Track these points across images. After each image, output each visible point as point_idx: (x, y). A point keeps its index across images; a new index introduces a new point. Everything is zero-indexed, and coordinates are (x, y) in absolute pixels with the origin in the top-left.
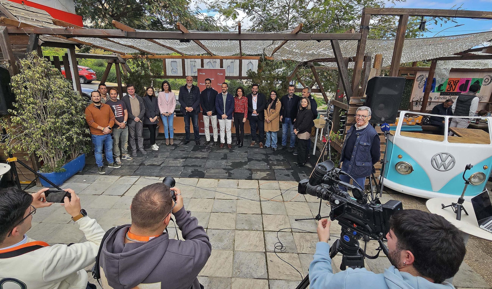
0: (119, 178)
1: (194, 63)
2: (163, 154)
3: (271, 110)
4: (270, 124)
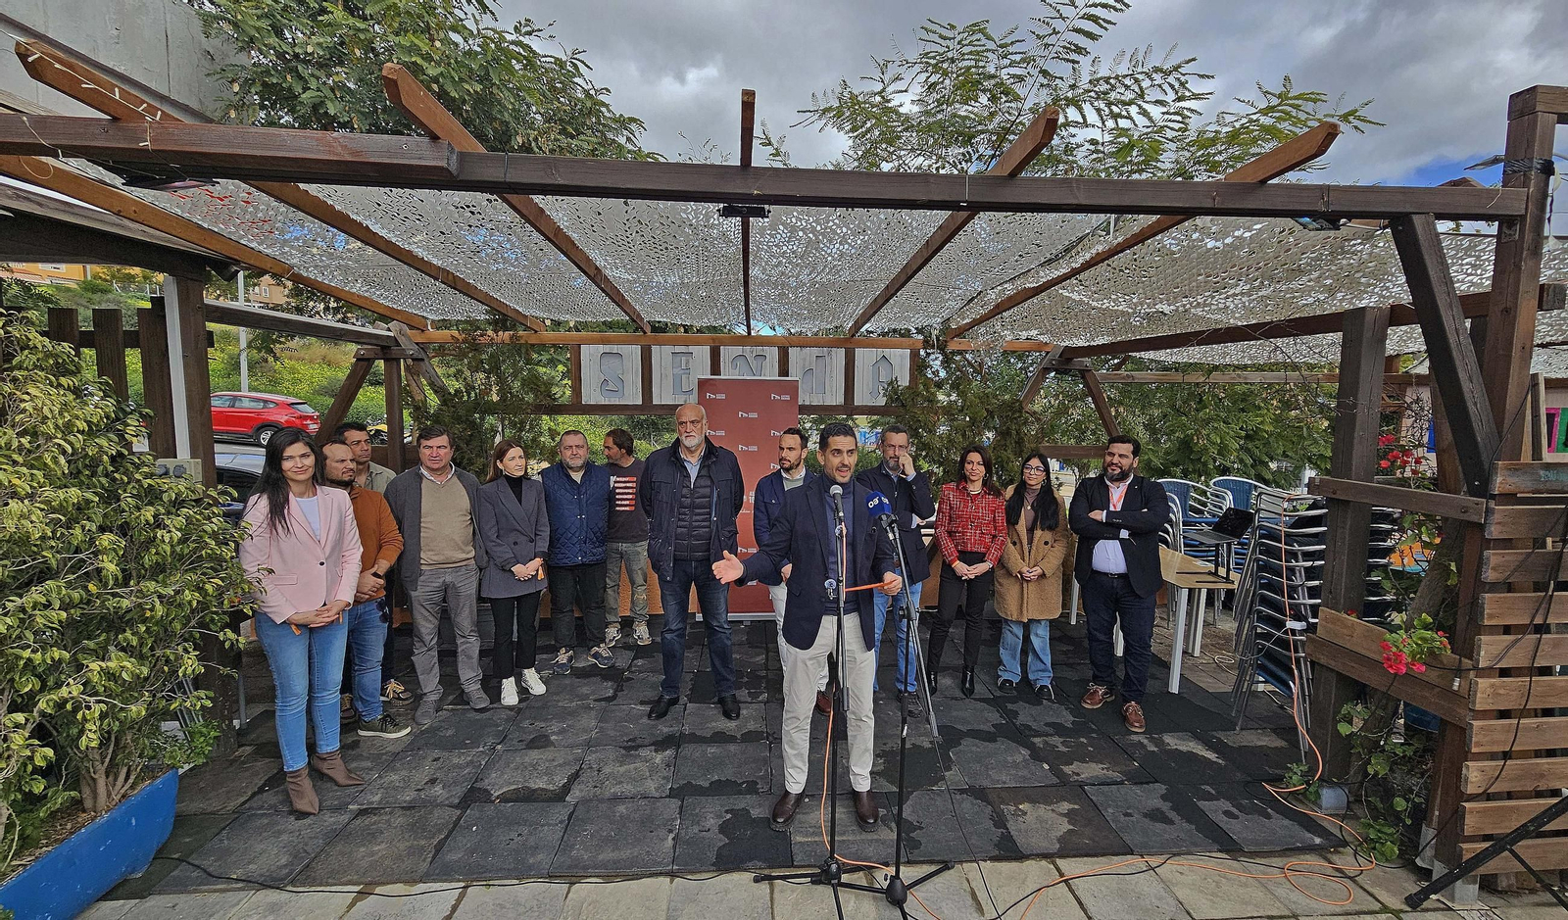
0: (352, 905)
1: (684, 359)
2: (568, 722)
3: (1039, 532)
4: (1032, 586)
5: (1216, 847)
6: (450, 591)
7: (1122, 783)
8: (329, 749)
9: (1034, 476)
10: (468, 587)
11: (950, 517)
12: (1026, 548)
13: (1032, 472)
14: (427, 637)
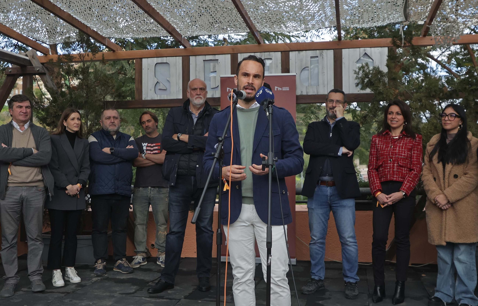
1: (212, 64)
2: (95, 302)
3: (449, 167)
4: (450, 215)
6: (24, 204)
9: (448, 122)
10: (38, 202)
11: (377, 157)
12: (442, 181)
13: (447, 118)
14: (10, 237)
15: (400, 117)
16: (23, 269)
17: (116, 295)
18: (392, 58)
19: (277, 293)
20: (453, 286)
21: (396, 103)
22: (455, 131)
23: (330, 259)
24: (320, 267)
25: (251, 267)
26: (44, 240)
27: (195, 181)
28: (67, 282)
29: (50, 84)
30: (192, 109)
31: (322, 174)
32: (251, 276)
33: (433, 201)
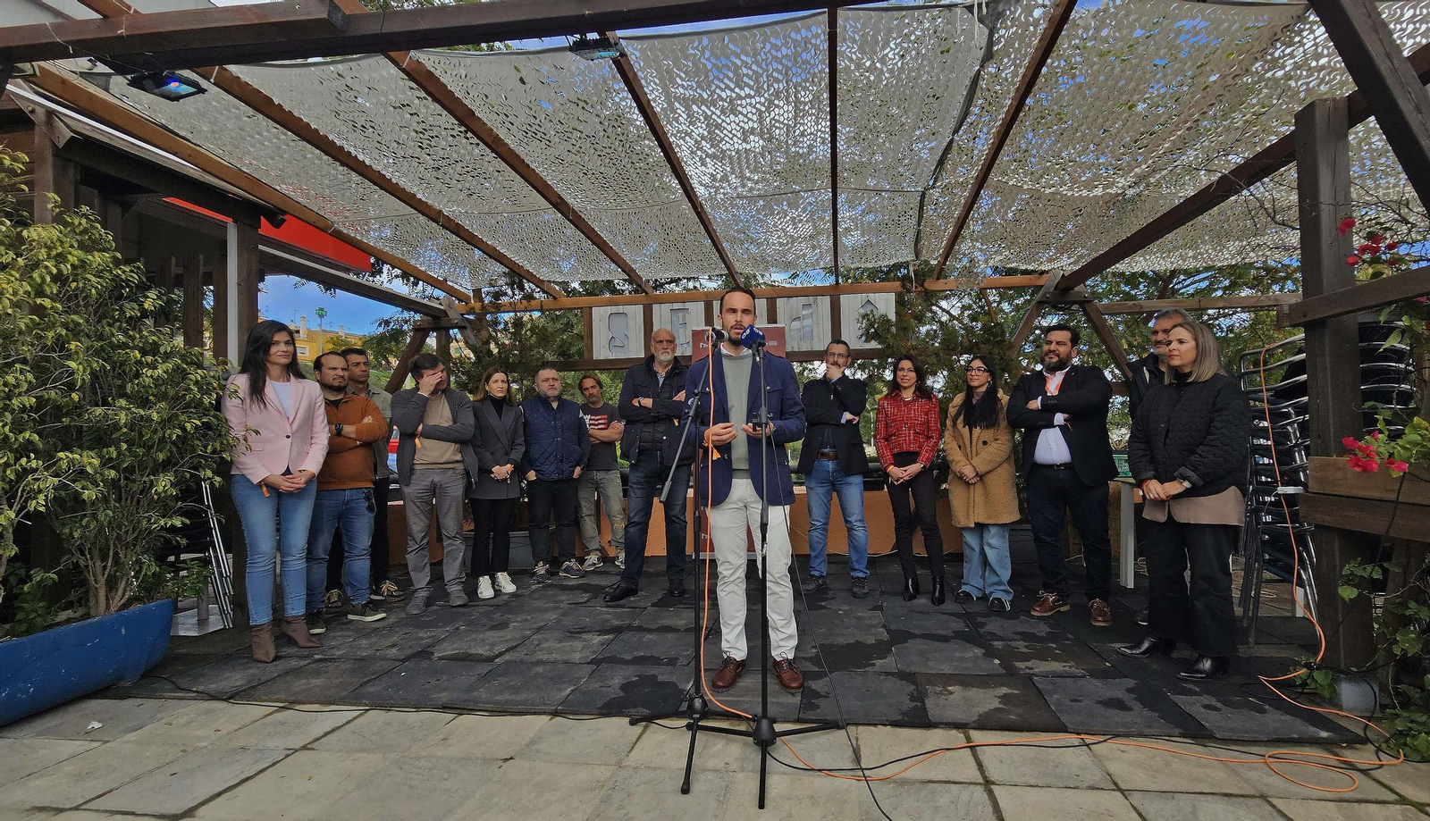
0: (270, 714)
1: (681, 314)
2: (534, 616)
3: (977, 431)
4: (979, 490)
5: (1177, 731)
6: (437, 491)
7: (1084, 677)
8: (294, 613)
9: (976, 377)
10: (456, 489)
11: (885, 423)
12: (969, 449)
13: (973, 373)
14: (419, 536)
15: (913, 375)
16: (437, 577)
17: (562, 605)
18: (900, 303)
19: (776, 593)
20: (983, 576)
21: (908, 358)
22: (983, 389)
23: (831, 551)
24: (822, 559)
25: (742, 562)
26: (465, 539)
27: (662, 456)
28: (498, 592)
29: (473, 340)
30: (657, 367)
31: (823, 445)
32: (742, 572)
33: (958, 474)
